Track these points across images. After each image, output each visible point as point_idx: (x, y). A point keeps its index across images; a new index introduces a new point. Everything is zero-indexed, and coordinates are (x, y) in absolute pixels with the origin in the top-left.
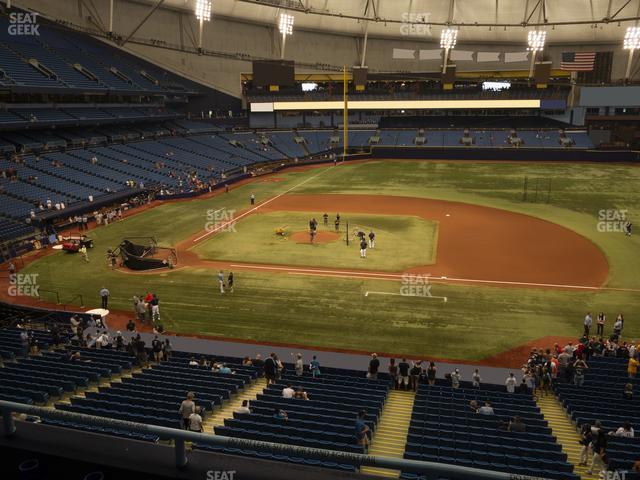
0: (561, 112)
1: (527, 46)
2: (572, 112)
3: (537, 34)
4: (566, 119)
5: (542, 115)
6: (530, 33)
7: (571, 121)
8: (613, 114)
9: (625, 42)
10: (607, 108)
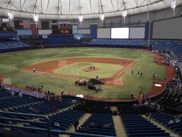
0: (12, 37)
1: (9, 17)
2: (16, 37)
3: (11, 14)
4: (14, 39)
5: (7, 38)
6: (9, 13)
7: (16, 39)
8: (26, 37)
9: (34, 19)
10: (25, 35)
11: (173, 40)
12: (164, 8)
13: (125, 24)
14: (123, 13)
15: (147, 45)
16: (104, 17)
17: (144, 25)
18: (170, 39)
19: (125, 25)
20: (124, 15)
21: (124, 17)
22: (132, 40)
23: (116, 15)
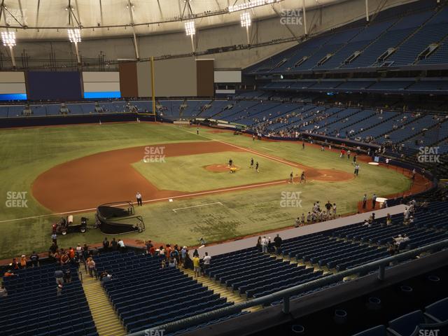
11: (186, 98)
12: (156, 32)
13: (79, 62)
14: (72, 33)
15: (152, 113)
16: (15, 38)
17: (118, 66)
18: (180, 98)
19: (79, 64)
20: (74, 39)
21: (76, 43)
22: (96, 103)
23: (38, 37)
